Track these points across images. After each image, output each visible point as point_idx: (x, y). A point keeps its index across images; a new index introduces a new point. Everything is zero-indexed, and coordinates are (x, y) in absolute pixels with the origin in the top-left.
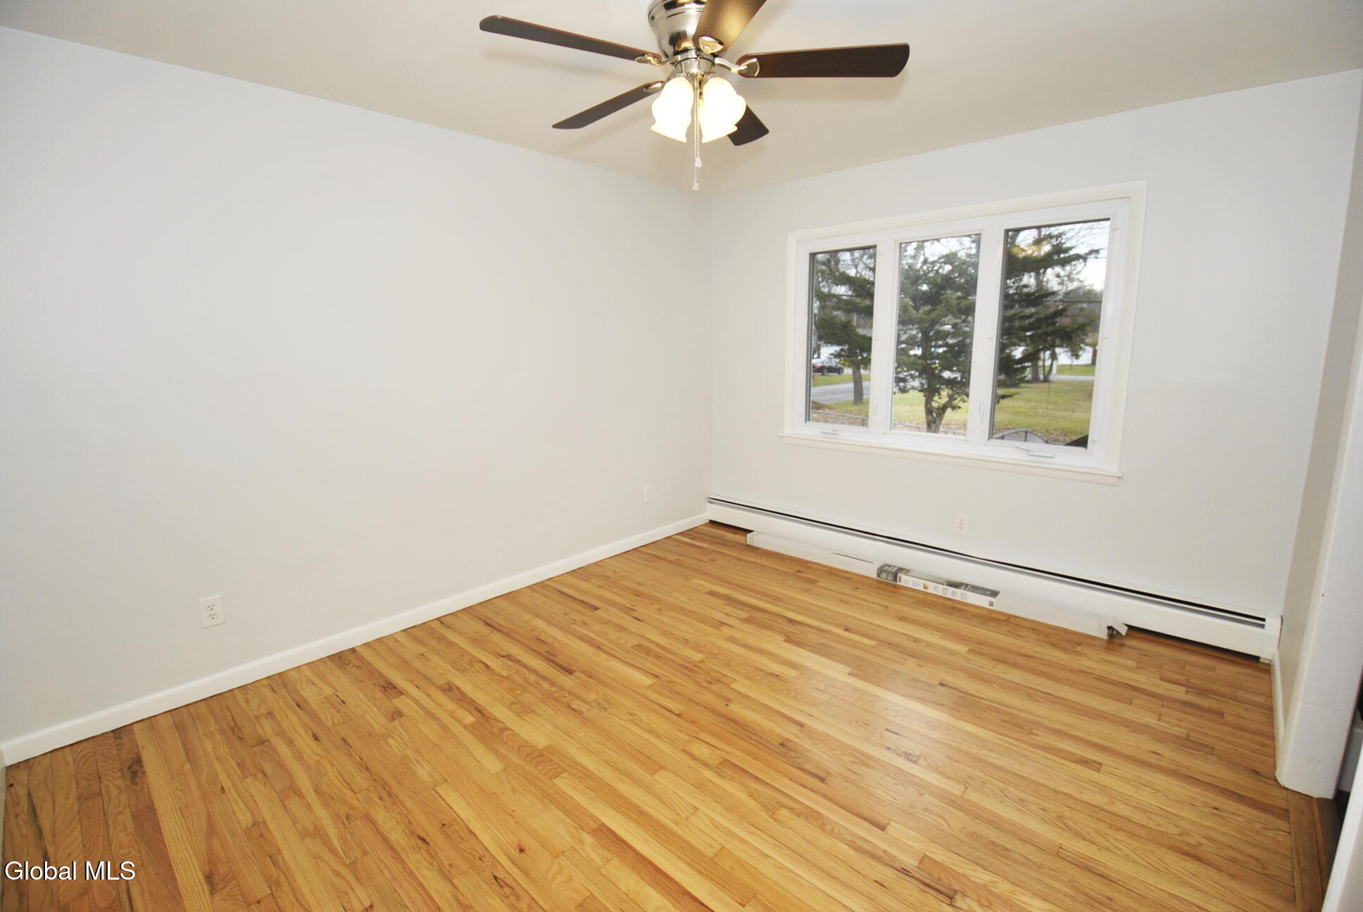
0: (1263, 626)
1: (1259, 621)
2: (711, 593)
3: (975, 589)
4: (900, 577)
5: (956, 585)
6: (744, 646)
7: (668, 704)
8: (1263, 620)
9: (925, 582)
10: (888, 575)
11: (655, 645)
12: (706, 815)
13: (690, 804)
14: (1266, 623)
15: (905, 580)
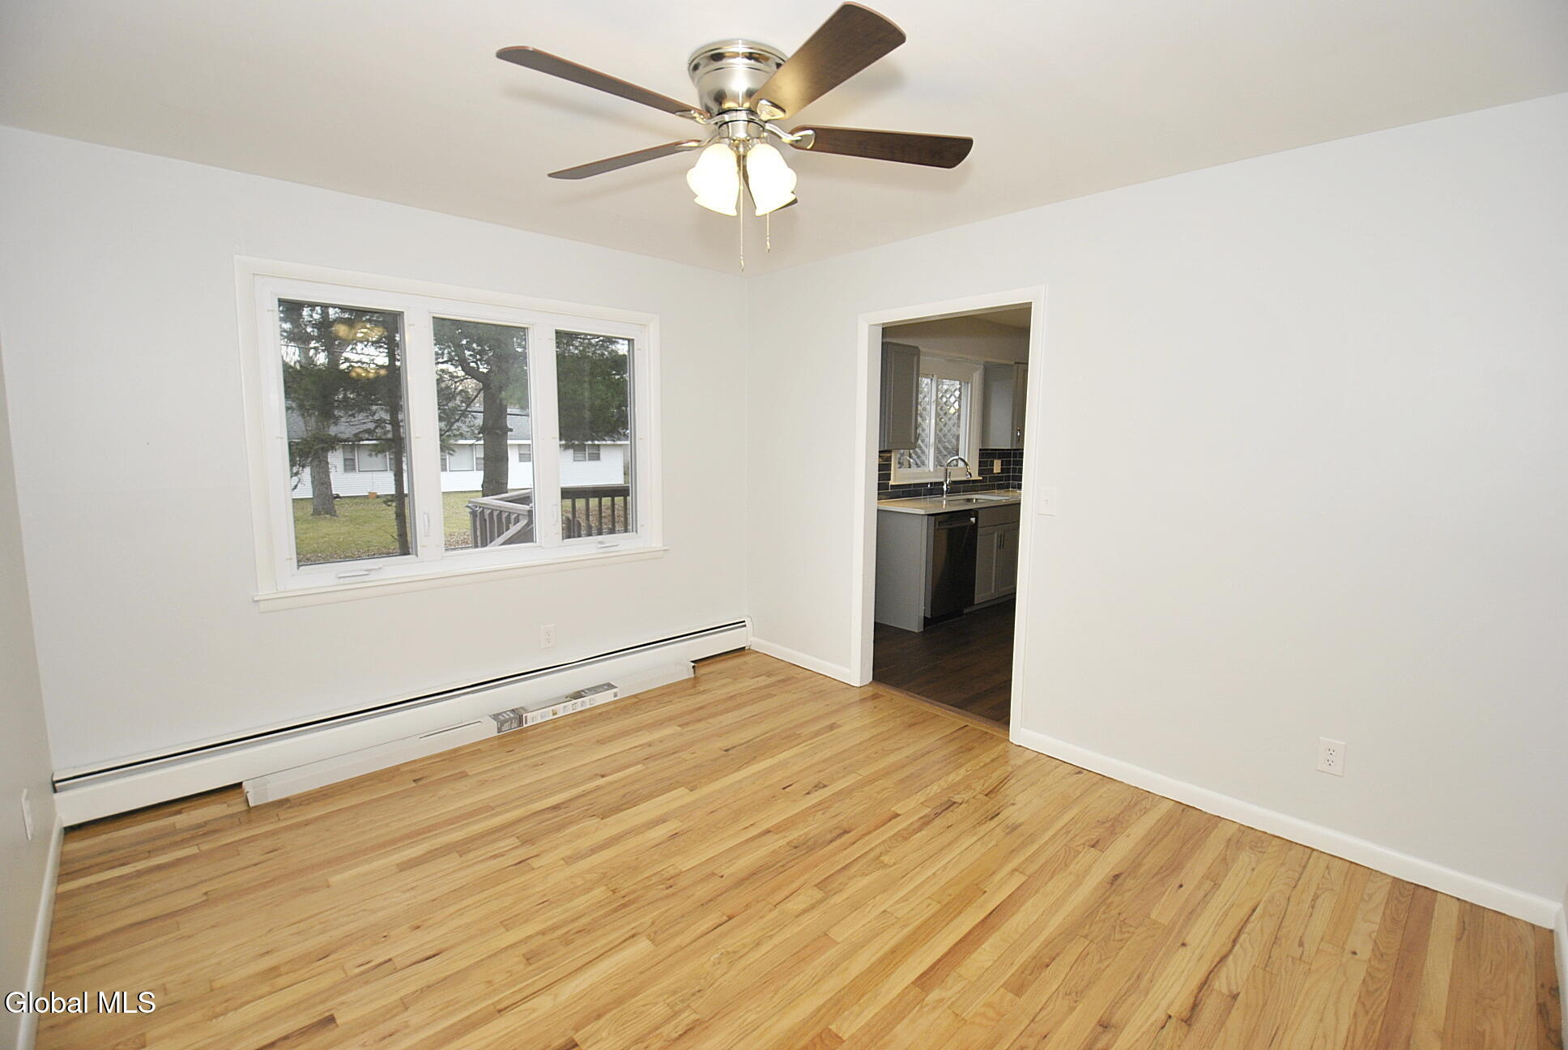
0: (745, 626)
1: (741, 624)
2: (405, 866)
3: (595, 690)
4: (526, 717)
5: (578, 695)
6: (594, 851)
7: (707, 926)
8: (744, 622)
9: (553, 708)
10: (512, 723)
11: (540, 936)
12: (891, 906)
13: (878, 915)
14: (746, 623)
15: (533, 718)
